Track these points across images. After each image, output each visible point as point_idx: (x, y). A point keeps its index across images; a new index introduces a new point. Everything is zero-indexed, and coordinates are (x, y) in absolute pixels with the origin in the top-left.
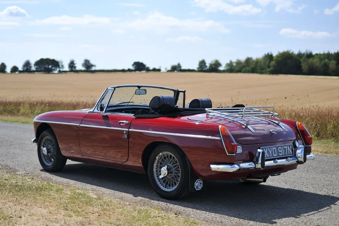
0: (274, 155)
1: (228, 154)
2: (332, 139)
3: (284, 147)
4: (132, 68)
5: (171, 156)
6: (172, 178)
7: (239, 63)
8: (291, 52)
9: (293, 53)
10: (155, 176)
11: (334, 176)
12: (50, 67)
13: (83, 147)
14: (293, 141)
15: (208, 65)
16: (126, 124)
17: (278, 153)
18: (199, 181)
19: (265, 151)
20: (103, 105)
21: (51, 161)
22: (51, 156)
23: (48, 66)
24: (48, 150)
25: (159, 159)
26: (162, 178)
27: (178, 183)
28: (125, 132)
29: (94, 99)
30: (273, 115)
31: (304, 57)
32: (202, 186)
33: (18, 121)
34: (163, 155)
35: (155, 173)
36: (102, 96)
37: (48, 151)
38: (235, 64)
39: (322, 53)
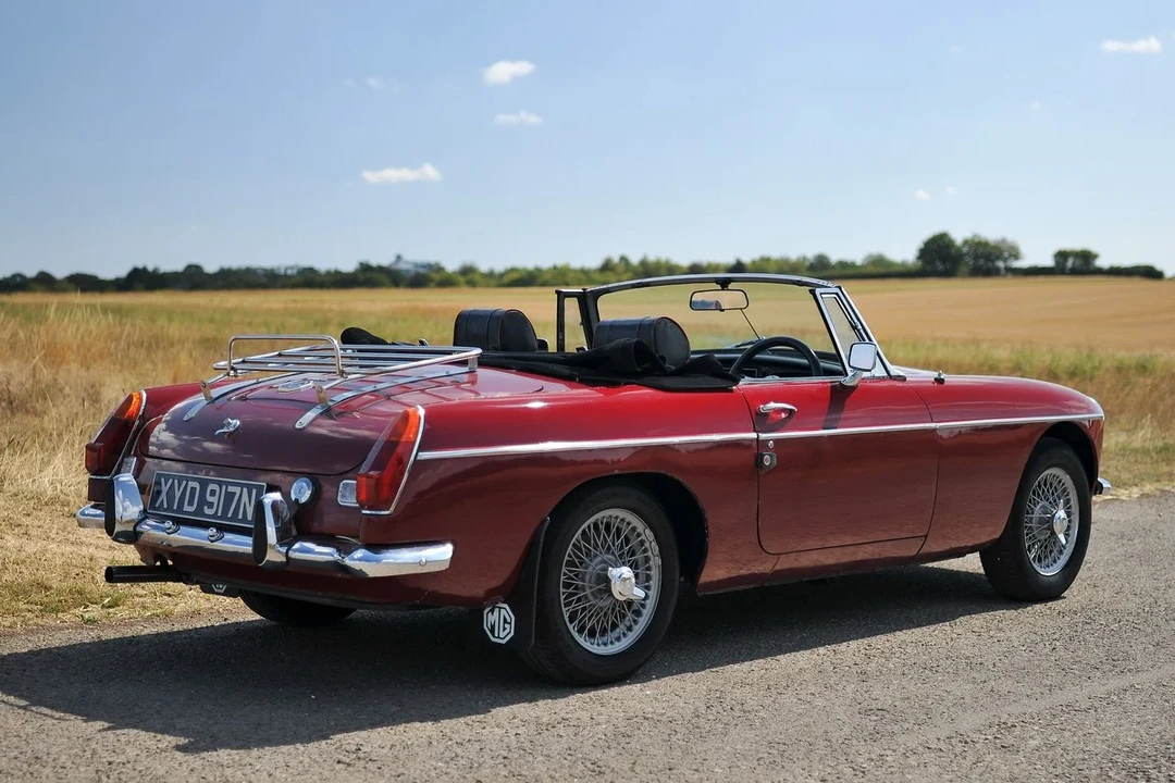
0: (187, 508)
3: (230, 489)
17: (203, 502)
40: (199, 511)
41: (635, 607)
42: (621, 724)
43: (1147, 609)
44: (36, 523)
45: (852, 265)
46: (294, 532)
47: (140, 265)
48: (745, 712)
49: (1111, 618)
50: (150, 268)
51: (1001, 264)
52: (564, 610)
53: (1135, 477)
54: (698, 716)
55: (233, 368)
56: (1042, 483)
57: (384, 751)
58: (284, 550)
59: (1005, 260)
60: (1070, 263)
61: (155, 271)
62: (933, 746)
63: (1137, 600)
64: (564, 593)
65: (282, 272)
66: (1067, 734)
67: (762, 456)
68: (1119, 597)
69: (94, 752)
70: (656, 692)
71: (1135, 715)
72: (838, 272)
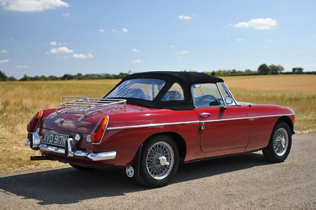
3: (61, 137)
17: (54, 140)
40: (53, 142)
41: (167, 167)
42: (161, 198)
43: (306, 165)
44: (22, 142)
45: (242, 72)
46: (76, 149)
47: (66, 74)
48: (194, 195)
49: (296, 167)
50: (69, 74)
51: (279, 72)
52: (148, 168)
53: (307, 128)
54: (181, 197)
55: (64, 105)
56: (278, 132)
57: (96, 207)
58: (73, 153)
59: (280, 70)
60: (296, 71)
61: (70, 75)
62: (243, 205)
63: (304, 162)
64: (147, 164)
65: (101, 75)
66: (280, 202)
67: (201, 127)
68: (299, 161)
69: (20, 207)
70: (172, 189)
71: (299, 196)
72: (238, 74)
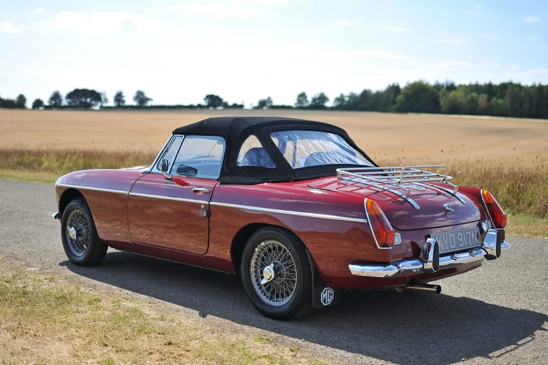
0: (452, 247)
1: (379, 248)
2: (508, 210)
3: (467, 233)
4: (203, 103)
5: (280, 248)
6: (282, 283)
7: (352, 97)
8: (425, 83)
9: (427, 84)
10: (254, 279)
11: (528, 272)
12: (88, 100)
13: (134, 226)
14: (478, 222)
15: (310, 99)
16: (205, 193)
17: (458, 242)
18: (328, 290)
19: (437, 240)
20: (166, 161)
21: (82, 249)
22: (82, 241)
23: (86, 99)
24: (77, 231)
25: (260, 252)
26: (266, 284)
27: (293, 293)
28: (203, 207)
29: (151, 148)
30: (445, 180)
31: (443, 90)
32: (332, 297)
33: (39, 180)
34: (267, 245)
35: (253, 275)
36: (165, 147)
37: (79, 234)
38: (347, 99)
39: (467, 84)
40: (458, 246)
